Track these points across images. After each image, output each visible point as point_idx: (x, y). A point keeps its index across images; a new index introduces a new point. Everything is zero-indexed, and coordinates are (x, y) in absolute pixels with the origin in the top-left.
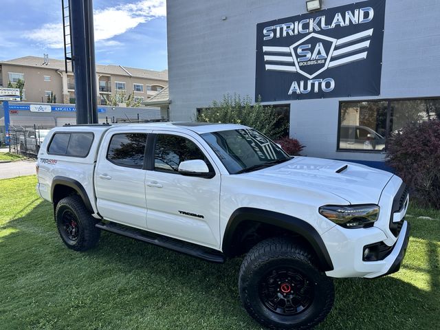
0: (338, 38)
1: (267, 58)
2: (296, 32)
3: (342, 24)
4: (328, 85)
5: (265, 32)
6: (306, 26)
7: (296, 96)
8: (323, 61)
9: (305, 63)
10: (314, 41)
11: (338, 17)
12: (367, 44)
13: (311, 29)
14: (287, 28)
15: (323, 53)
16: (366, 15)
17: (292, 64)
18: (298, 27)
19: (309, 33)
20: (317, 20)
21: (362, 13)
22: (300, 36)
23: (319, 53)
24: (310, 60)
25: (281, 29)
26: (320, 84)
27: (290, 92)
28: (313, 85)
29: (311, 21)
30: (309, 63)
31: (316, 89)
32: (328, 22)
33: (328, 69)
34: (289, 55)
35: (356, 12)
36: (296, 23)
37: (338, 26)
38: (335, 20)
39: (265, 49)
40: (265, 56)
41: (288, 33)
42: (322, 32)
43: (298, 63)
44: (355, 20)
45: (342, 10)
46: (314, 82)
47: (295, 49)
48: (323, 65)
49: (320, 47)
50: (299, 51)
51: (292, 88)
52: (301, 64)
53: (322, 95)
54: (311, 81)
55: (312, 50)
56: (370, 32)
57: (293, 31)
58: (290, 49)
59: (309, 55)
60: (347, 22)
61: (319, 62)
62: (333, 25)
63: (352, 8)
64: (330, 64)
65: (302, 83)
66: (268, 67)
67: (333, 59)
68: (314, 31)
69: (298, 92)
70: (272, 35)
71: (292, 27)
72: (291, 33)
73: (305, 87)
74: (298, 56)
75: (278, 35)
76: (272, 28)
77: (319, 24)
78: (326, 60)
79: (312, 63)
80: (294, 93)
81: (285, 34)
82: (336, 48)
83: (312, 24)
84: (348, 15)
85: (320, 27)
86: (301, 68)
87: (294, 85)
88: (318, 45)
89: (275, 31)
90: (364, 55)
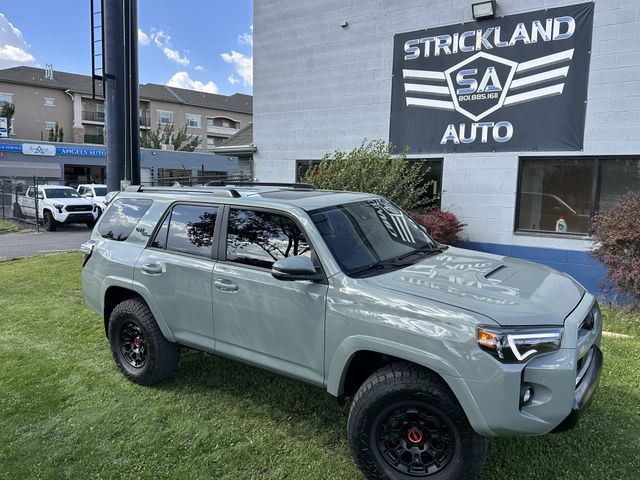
0: (520, 61)
1: (408, 87)
2: (455, 50)
3: (526, 40)
4: (503, 132)
5: (407, 47)
6: (470, 41)
7: (453, 148)
8: (496, 95)
9: (468, 98)
10: (482, 65)
11: (520, 30)
12: (564, 71)
13: (478, 46)
14: (442, 42)
15: (497, 83)
16: (564, 28)
17: (448, 98)
18: (458, 42)
19: (476, 52)
20: (488, 32)
21: (557, 24)
22: (461, 56)
23: (490, 82)
24: (476, 93)
25: (432, 45)
26: (490, 130)
27: (444, 140)
28: (479, 131)
29: (479, 34)
30: (474, 97)
31: (484, 138)
32: (505, 36)
33: (504, 108)
34: (444, 83)
35: (549, 23)
36: (456, 37)
37: (520, 43)
38: (516, 34)
39: (407, 73)
40: (406, 85)
41: (442, 50)
42: (495, 51)
43: (458, 96)
44: (546, 35)
45: (528, 19)
46: (481, 127)
47: (453, 75)
48: (495, 101)
49: (491, 74)
50: (459, 78)
51: (447, 134)
52: (462, 99)
53: (492, 146)
54: (477, 125)
55: (479, 78)
56: (569, 54)
57: (451, 47)
58: (445, 75)
59: (474, 86)
60: (535, 38)
61: (490, 96)
62: (513, 41)
63: (543, 16)
64: (505, 101)
65: (462, 128)
66: (410, 101)
67: (511, 93)
68: (483, 49)
69: (456, 140)
70: (417, 52)
71: (449, 41)
72: (447, 50)
73: (468, 134)
74: (456, 86)
75: (427, 53)
76: (418, 41)
77: (491, 39)
78: (500, 93)
79: (479, 97)
80: (450, 142)
81: (437, 51)
82: (517, 76)
83: (480, 38)
84: (536, 27)
85: (493, 43)
86: (462, 104)
87: (450, 130)
88: (488, 70)
89: (422, 47)
90: (559, 88)
